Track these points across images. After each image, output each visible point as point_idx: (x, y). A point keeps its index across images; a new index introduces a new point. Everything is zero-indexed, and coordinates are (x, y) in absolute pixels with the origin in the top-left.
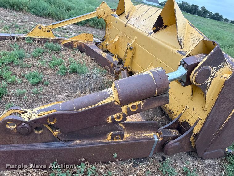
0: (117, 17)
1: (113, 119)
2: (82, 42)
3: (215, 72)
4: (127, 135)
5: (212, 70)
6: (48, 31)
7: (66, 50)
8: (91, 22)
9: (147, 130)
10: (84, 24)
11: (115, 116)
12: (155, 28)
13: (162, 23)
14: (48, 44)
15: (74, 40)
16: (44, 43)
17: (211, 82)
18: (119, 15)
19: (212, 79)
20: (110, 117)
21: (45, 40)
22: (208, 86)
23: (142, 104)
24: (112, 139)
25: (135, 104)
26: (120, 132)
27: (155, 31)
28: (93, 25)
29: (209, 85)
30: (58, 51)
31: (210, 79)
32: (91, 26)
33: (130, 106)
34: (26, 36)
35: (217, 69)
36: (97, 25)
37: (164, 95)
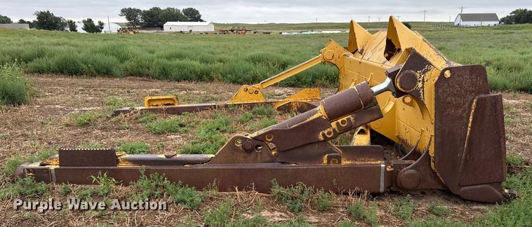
0: (351, 56)
1: (324, 135)
2: (305, 101)
3: (422, 76)
4: (345, 162)
5: (418, 75)
6: (256, 92)
7: (281, 114)
8: (323, 79)
9: (370, 157)
10: (311, 85)
11: (326, 132)
12: (387, 55)
13: (394, 46)
14: (256, 108)
15: (291, 100)
16: (251, 109)
17: (423, 87)
18: (353, 53)
19: (423, 84)
20: (321, 133)
21: (252, 105)
22: (421, 92)
23: (352, 119)
24: (329, 162)
25: (345, 119)
26: (336, 154)
27: (388, 58)
28: (327, 83)
29: (423, 91)
30: (269, 115)
31: (420, 85)
32: (324, 86)
33: (340, 121)
34: (229, 103)
35: (424, 73)
36: (334, 81)
37: (374, 107)
